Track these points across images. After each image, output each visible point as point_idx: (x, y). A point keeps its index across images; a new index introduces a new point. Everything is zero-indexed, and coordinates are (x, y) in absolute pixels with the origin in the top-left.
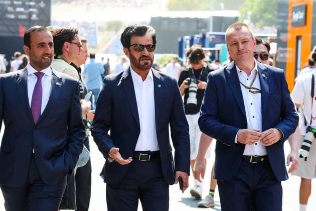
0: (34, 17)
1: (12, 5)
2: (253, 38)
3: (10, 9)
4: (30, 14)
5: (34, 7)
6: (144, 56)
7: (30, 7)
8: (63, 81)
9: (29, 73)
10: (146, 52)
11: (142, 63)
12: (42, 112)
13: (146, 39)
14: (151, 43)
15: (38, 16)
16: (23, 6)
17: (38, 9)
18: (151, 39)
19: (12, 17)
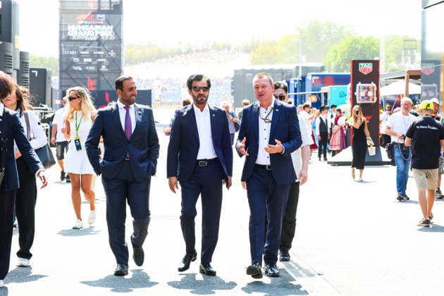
0: (103, 68)
1: (79, 56)
2: (271, 84)
3: (76, 60)
4: (99, 65)
5: (104, 57)
6: (200, 95)
7: (99, 56)
8: (143, 110)
9: (119, 107)
10: (202, 92)
11: (199, 99)
12: (133, 131)
13: (203, 83)
14: (206, 86)
15: (108, 67)
16: (91, 55)
17: (108, 59)
18: (206, 83)
19: (80, 69)
